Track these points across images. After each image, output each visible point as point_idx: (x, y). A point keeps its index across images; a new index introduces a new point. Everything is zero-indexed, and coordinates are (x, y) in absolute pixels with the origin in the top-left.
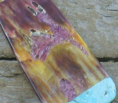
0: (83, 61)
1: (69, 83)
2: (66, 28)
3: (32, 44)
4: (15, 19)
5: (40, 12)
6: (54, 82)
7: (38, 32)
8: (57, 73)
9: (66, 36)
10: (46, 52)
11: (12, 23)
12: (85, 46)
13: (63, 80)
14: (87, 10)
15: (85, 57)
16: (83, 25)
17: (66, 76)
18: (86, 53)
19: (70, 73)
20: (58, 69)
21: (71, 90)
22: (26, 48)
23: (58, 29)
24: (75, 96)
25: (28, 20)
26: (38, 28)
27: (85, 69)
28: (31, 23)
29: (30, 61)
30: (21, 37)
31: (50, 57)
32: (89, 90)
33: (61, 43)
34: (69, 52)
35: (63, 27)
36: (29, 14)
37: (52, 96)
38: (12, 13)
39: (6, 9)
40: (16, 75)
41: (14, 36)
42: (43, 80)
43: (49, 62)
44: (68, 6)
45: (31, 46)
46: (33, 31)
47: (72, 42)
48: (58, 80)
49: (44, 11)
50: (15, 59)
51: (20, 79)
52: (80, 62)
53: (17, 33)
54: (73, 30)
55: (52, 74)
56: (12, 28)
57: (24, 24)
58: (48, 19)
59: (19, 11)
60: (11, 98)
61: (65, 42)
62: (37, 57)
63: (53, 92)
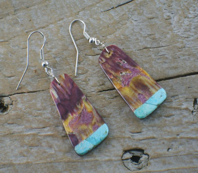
0: (148, 82)
1: (142, 95)
2: (138, 68)
3: (121, 79)
4: (112, 69)
5: (124, 63)
6: (134, 96)
7: (124, 73)
8: (136, 91)
9: (138, 72)
10: (129, 82)
11: (110, 71)
12: (148, 75)
13: (139, 94)
14: (148, 58)
15: (149, 81)
16: (146, 66)
17: (140, 92)
18: (149, 79)
19: (142, 90)
20: (136, 89)
21: (144, 98)
22: (119, 82)
23: (133, 70)
24: (146, 100)
25: (118, 68)
26: (124, 71)
27: (149, 86)
28: (120, 70)
29: (122, 88)
30: (116, 77)
31: (131, 84)
32: (153, 96)
33: (136, 76)
34: (140, 80)
35: (136, 68)
36: (118, 65)
37: (135, 103)
38: (110, 66)
39: (107, 65)
40: (116, 96)
41: (112, 77)
42: (129, 96)
43: (131, 87)
44: (138, 58)
45: (121, 81)
46: (121, 73)
47: (141, 75)
48: (137, 95)
49: (126, 62)
50: (114, 89)
51: (118, 98)
52: (146, 84)
53: (113, 76)
54: (141, 69)
55: (133, 92)
56: (110, 74)
57: (116, 71)
58: (128, 66)
59: (113, 65)
60: (114, 109)
61: (138, 75)
62: (125, 85)
63: (135, 101)
